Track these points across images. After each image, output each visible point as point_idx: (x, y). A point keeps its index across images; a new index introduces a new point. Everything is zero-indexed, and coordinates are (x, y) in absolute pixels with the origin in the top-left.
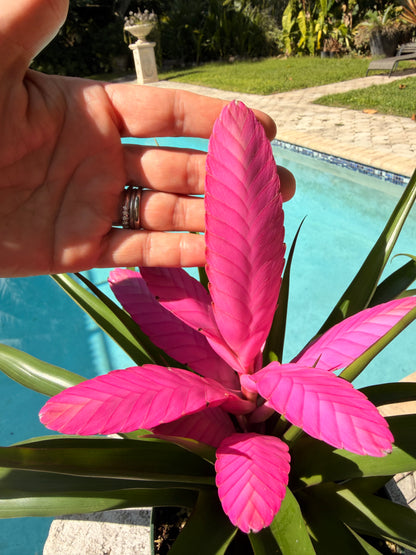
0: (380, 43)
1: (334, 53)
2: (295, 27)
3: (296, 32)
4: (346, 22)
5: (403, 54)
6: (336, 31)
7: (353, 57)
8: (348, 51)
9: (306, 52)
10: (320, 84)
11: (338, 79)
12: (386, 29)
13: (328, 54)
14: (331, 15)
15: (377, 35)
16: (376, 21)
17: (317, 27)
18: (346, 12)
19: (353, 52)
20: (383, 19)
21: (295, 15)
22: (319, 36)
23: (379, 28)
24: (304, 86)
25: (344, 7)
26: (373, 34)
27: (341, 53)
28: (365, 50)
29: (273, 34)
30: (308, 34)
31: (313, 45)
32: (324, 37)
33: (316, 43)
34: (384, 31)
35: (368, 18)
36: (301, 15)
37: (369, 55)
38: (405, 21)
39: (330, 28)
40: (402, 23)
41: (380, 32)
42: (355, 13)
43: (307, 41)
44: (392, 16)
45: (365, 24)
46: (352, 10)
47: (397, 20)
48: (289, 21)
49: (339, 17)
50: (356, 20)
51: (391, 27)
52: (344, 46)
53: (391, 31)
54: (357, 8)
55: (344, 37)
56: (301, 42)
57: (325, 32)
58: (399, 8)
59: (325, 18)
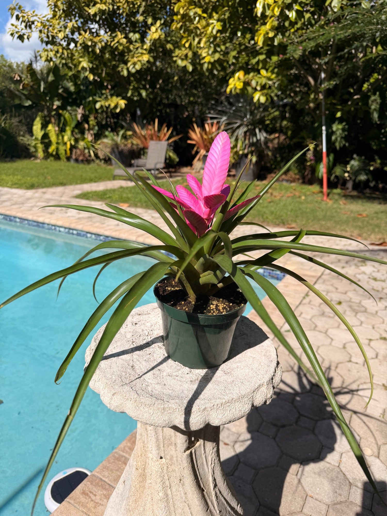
0: (118, 156)
1: (82, 161)
2: (46, 136)
3: (46, 141)
4: (89, 137)
5: (137, 166)
6: (81, 144)
7: (98, 165)
8: (93, 160)
9: (57, 157)
10: (77, 183)
11: (91, 180)
12: (122, 147)
13: (77, 160)
14: (76, 131)
15: (116, 150)
16: (113, 140)
17: (66, 138)
18: (89, 129)
19: (98, 161)
20: (118, 139)
21: (44, 126)
22: (68, 146)
23: (117, 145)
24: (62, 184)
25: (86, 126)
26: (113, 149)
27: (88, 161)
28: (107, 161)
29: (25, 140)
30: (57, 143)
31: (63, 152)
32: (73, 147)
33: (66, 151)
34: (120, 148)
35: (106, 137)
36: (50, 127)
37: (111, 164)
38: (135, 142)
39: (77, 140)
40: (132, 144)
41: (118, 148)
42: (95, 132)
43: (57, 149)
44: (125, 137)
45: (105, 140)
46: (92, 129)
47: (129, 141)
48: (39, 130)
49: (82, 132)
50: (98, 137)
51: (126, 145)
52: (90, 156)
53: (126, 149)
54: (96, 128)
55: (89, 149)
56: (52, 149)
57: (73, 143)
58: (129, 133)
59: (72, 132)
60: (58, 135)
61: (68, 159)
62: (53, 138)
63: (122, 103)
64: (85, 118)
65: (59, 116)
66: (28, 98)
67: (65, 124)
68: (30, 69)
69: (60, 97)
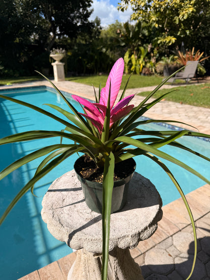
0: (168, 71)
1: (147, 74)
2: (130, 61)
3: (130, 64)
4: (153, 61)
5: (178, 76)
6: (148, 65)
7: (156, 76)
8: (153, 74)
9: (135, 72)
10: (140, 87)
11: (149, 85)
12: (170, 65)
13: (144, 74)
14: (146, 57)
15: (167, 67)
16: (166, 62)
17: (140, 62)
18: (153, 56)
19: (156, 74)
20: (169, 61)
21: (130, 56)
22: (142, 66)
23: (167, 65)
24: (133, 87)
25: (152, 54)
26: (165, 67)
27: (150, 74)
28: (161, 74)
30: (136, 65)
31: (138, 70)
32: (144, 67)
33: (140, 69)
34: (169, 66)
35: (162, 60)
36: (133, 56)
37: (163, 76)
38: (178, 62)
39: (146, 63)
40: (177, 63)
41: (168, 66)
42: (157, 57)
43: (135, 68)
44: (173, 60)
45: (161, 62)
46: (155, 56)
47: (175, 62)
48: (127, 58)
49: (150, 58)
50: (157, 61)
51: (173, 64)
52: (152, 71)
53: (173, 66)
54: (158, 55)
55: (152, 67)
56: (133, 68)
57: (144, 64)
58: (176, 57)
59: (144, 59)
60: (136, 61)
61: (140, 73)
62: (134, 62)
63: (173, 40)
64: (152, 50)
65: (138, 50)
66: (123, 41)
67: (141, 54)
68: (127, 25)
69: (140, 39)
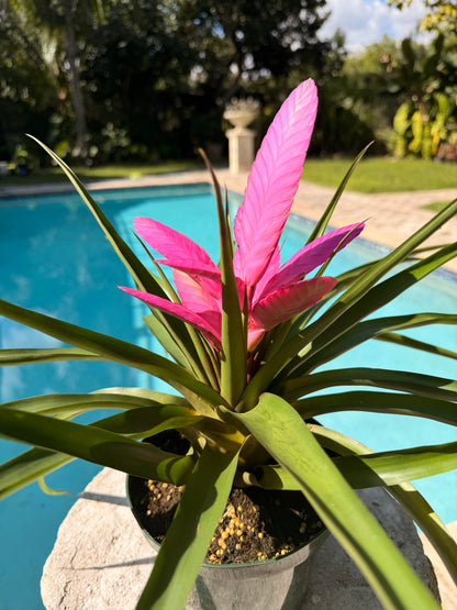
2: (409, 129)
3: (409, 134)
6: (455, 137)
9: (419, 155)
13: (444, 159)
14: (452, 119)
17: (433, 131)
21: (410, 117)
22: (434, 140)
24: (411, 189)
29: (383, 134)
30: (423, 137)
31: (428, 149)
33: (431, 147)
36: (417, 116)
43: (421, 145)
48: (402, 122)
56: (414, 145)
59: (446, 123)
60: (424, 127)
61: (433, 157)
62: (417, 130)
65: (433, 102)
66: (395, 81)
67: (438, 111)
68: (407, 44)
69: (439, 75)
